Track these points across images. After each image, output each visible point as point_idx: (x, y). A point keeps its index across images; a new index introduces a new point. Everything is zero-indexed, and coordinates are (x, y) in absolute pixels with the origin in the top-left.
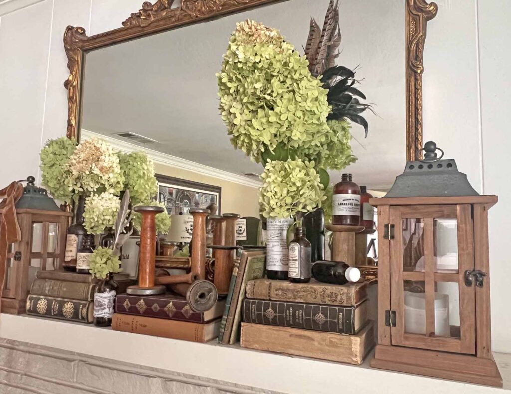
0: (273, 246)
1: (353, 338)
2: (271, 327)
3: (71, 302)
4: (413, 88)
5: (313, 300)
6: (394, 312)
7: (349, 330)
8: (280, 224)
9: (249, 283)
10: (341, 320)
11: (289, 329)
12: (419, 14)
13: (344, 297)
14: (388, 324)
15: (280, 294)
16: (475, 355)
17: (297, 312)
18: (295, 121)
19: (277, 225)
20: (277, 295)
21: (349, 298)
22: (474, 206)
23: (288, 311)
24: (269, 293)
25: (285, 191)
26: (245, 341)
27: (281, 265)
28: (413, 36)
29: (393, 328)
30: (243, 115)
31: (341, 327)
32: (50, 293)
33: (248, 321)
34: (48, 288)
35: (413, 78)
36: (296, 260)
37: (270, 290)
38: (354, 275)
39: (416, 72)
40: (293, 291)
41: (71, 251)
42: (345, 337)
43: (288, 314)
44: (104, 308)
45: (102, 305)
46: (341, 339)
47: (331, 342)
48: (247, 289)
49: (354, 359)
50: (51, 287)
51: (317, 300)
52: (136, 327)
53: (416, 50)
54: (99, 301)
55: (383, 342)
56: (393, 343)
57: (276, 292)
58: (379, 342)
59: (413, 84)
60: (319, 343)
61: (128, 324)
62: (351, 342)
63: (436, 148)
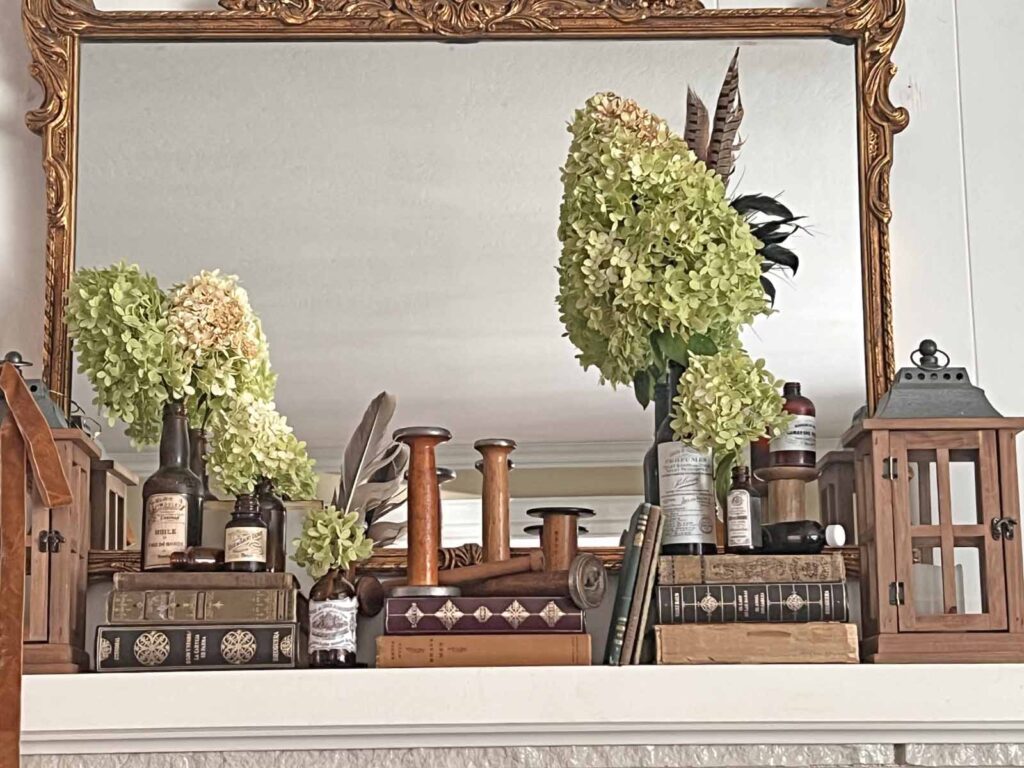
0: (684, 501)
1: (847, 625)
2: (711, 626)
3: (243, 630)
4: (876, 246)
5: (779, 577)
6: (901, 585)
7: (840, 616)
8: (694, 463)
9: (663, 558)
10: (827, 603)
11: (743, 626)
12: (885, 124)
13: (829, 568)
14: (893, 602)
15: (722, 572)
16: (1007, 631)
17: (757, 597)
18: (732, 291)
19: (689, 465)
20: (716, 574)
21: (836, 569)
22: (1001, 433)
23: (740, 597)
24: (703, 572)
25: (737, 405)
26: (668, 653)
27: (700, 532)
28: (874, 159)
29: (901, 608)
30: (637, 271)
31: (828, 613)
32: (172, 618)
33: (667, 622)
34: (162, 608)
35: (876, 229)
36: (745, 518)
37: (702, 567)
38: (837, 535)
39: (880, 221)
40: (744, 566)
41: (174, 532)
42: (834, 625)
43: (741, 600)
44: (346, 632)
45: (341, 625)
46: (829, 629)
47: (814, 634)
48: (661, 570)
49: (851, 655)
50: (174, 605)
51: (784, 576)
52: (441, 655)
53: (880, 182)
54: (335, 617)
55: (888, 630)
56: (901, 629)
57: (714, 570)
58: (882, 630)
59: (876, 239)
60: (797, 639)
61: (421, 650)
62: (845, 633)
63: (936, 350)
